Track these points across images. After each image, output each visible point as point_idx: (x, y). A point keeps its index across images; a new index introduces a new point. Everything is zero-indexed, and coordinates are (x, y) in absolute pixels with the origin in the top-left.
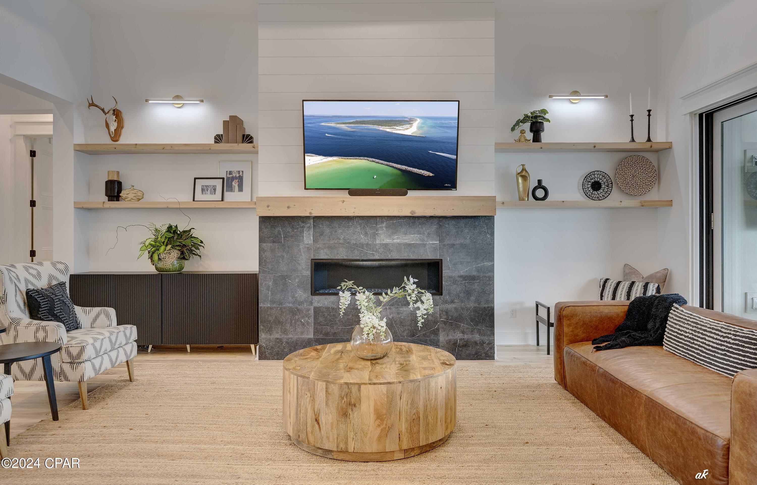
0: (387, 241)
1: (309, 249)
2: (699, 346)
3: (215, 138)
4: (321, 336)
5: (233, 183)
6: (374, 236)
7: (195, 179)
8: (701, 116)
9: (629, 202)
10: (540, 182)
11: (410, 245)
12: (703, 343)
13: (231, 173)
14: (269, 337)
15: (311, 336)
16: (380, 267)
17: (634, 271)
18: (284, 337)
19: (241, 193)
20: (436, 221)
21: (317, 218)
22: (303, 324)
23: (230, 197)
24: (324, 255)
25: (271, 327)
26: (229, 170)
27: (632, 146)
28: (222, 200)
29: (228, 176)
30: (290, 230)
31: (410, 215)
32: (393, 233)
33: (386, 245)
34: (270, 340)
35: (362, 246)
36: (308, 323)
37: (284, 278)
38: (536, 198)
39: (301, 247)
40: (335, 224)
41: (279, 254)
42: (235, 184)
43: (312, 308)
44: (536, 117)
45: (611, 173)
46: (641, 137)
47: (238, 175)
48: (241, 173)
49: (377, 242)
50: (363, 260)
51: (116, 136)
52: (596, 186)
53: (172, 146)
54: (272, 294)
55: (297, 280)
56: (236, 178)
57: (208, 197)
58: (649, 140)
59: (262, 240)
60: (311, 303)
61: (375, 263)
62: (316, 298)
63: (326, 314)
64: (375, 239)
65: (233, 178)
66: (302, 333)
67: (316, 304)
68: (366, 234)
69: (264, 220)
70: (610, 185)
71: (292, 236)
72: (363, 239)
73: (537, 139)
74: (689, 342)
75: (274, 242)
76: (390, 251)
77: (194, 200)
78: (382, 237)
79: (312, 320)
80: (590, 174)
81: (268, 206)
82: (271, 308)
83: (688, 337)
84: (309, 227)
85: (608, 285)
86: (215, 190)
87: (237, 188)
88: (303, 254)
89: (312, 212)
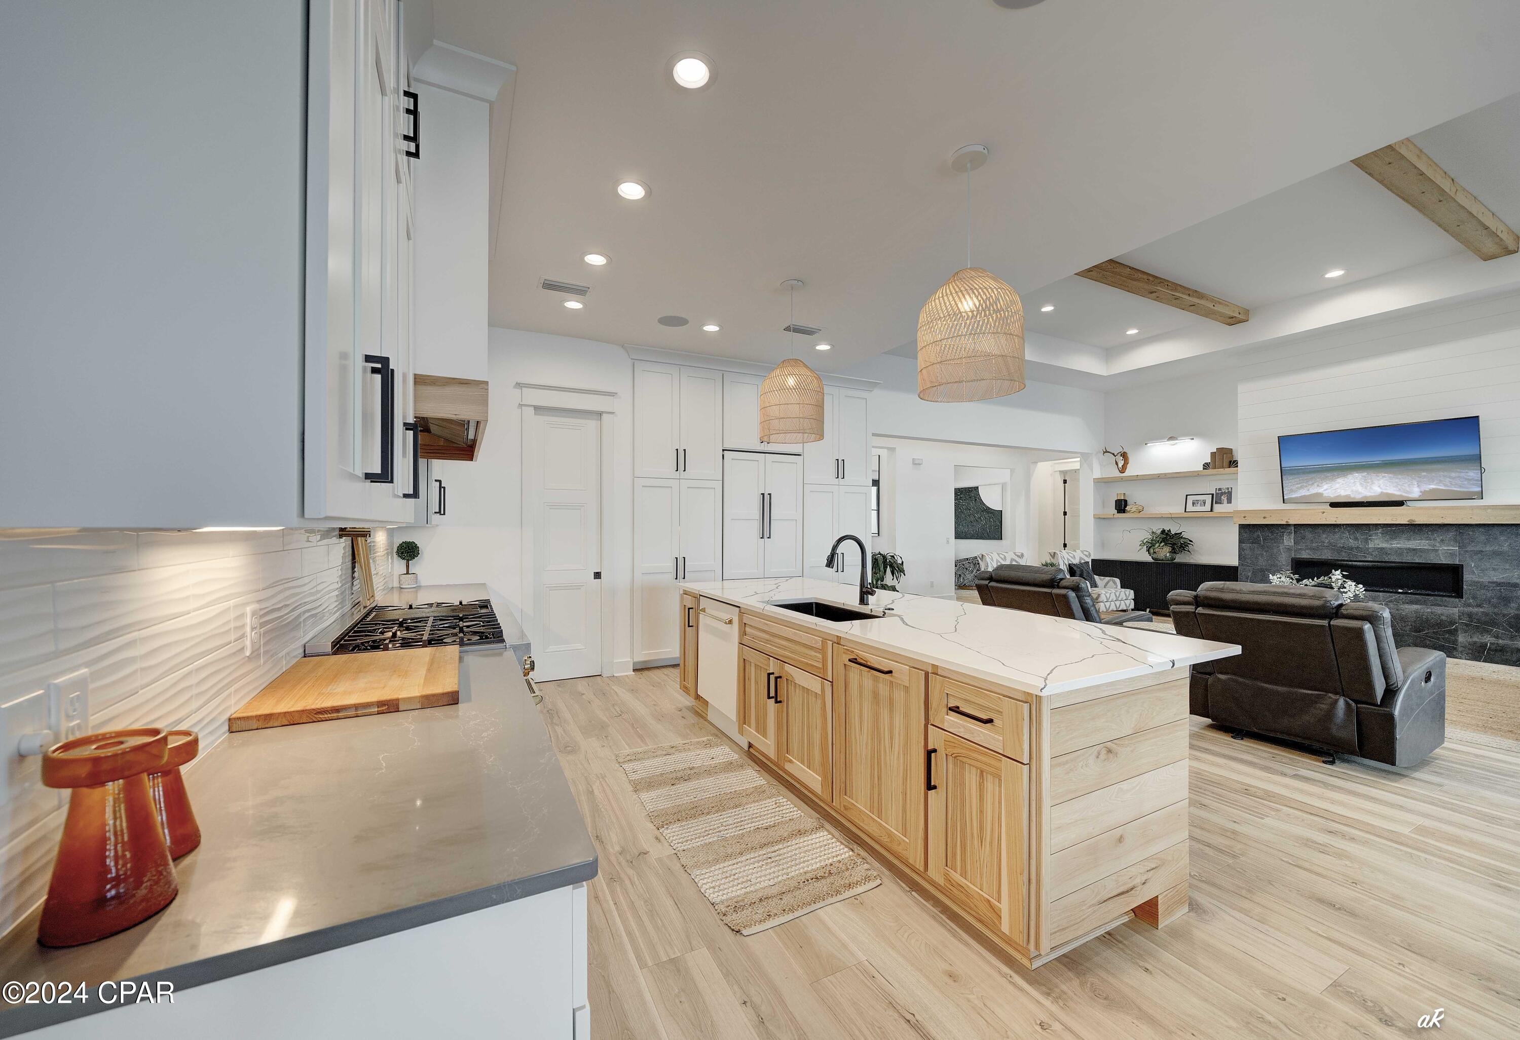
0: (1384, 545)
1: (1289, 549)
3: (1204, 465)
5: (1222, 497)
6: (1366, 541)
7: (1187, 495)
11: (1414, 550)
13: (1220, 489)
16: (1373, 568)
19: (1229, 505)
20: (1453, 528)
21: (1297, 526)
23: (1217, 507)
24: (1305, 555)
26: (1218, 488)
28: (1212, 510)
29: (1217, 492)
30: (1270, 535)
31: (1408, 523)
32: (1392, 539)
33: (1382, 549)
35: (1351, 549)
37: (1263, 571)
39: (1281, 548)
40: (1320, 530)
41: (1259, 552)
42: (1224, 498)
47: (1227, 491)
48: (1230, 489)
49: (1370, 546)
50: (1351, 561)
51: (1123, 470)
53: (1165, 474)
56: (1225, 493)
57: (1198, 508)
59: (1241, 541)
61: (1367, 563)
64: (1367, 543)
65: (1222, 494)
68: (1356, 539)
71: (1272, 539)
72: (1352, 543)
75: (1254, 544)
76: (1387, 554)
77: (1185, 511)
78: (1377, 541)
81: (1245, 517)
84: (1290, 533)
86: (1205, 503)
87: (1226, 501)
88: (1283, 554)
89: (1289, 521)
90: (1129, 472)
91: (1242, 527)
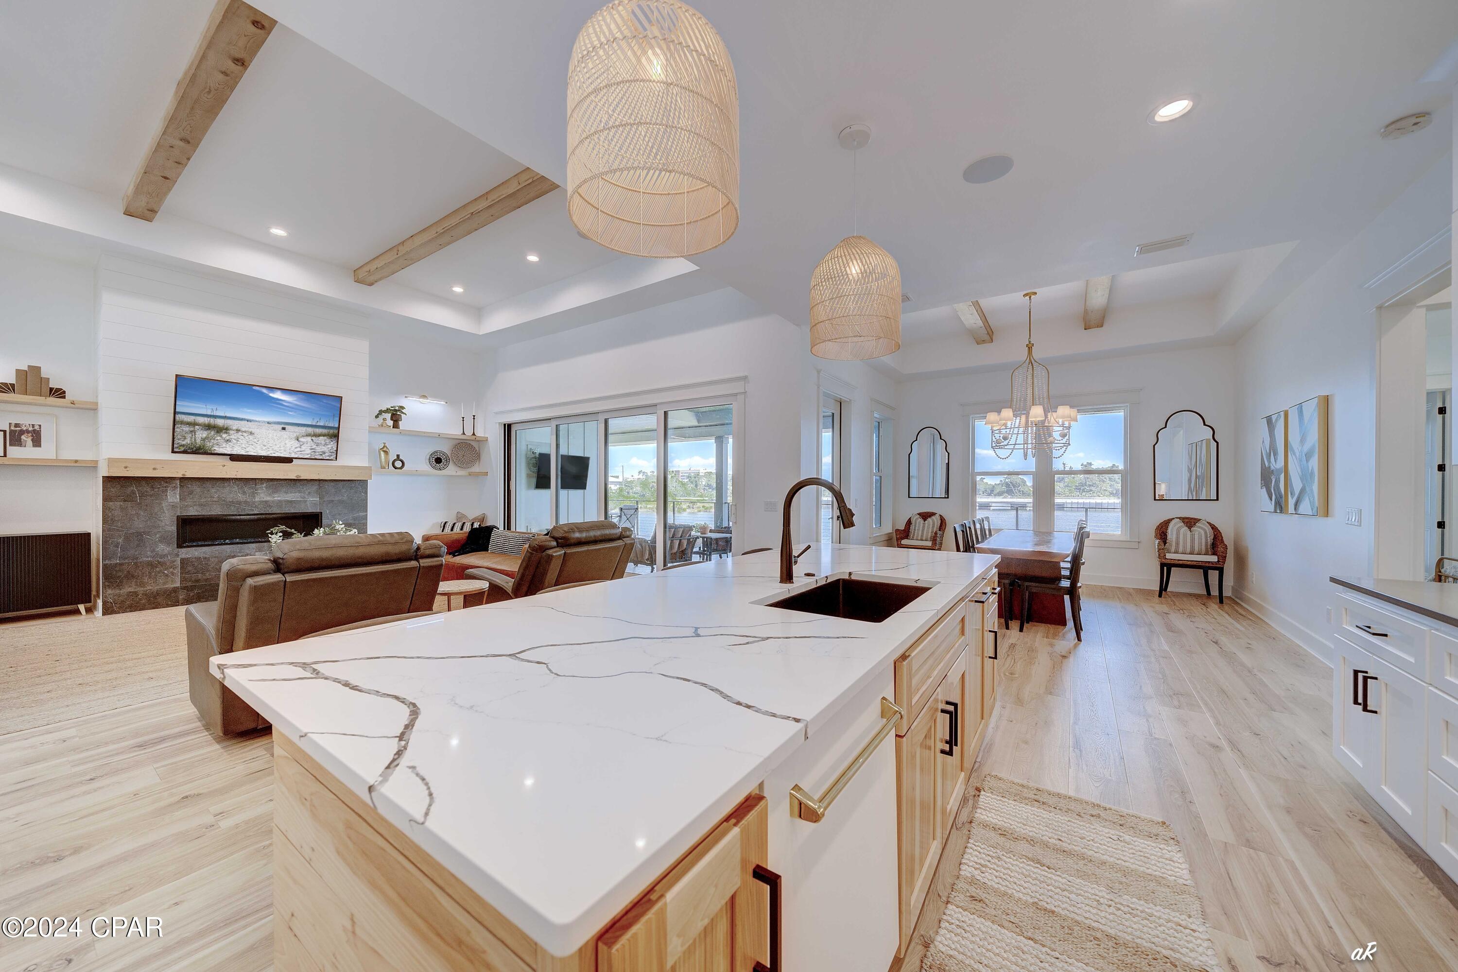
0: (268, 498)
1: (174, 507)
4: (189, 584)
6: (253, 495)
8: (505, 425)
9: (461, 472)
10: (398, 456)
11: (291, 502)
14: (117, 591)
15: (178, 585)
16: (259, 520)
17: (464, 516)
18: (140, 590)
20: (317, 483)
21: (183, 479)
22: (167, 575)
24: (193, 511)
25: (121, 582)
27: (463, 437)
28: (5, 456)
30: (149, 490)
31: (296, 478)
32: (274, 492)
33: (266, 502)
34: (120, 596)
35: (239, 503)
36: (173, 574)
37: (139, 535)
38: (395, 468)
39: (164, 505)
40: (208, 484)
41: (133, 513)
43: (179, 559)
44: (396, 410)
45: (448, 453)
46: (469, 432)
49: (256, 500)
50: (240, 515)
52: (438, 460)
54: (122, 550)
55: (158, 536)
58: (474, 434)
59: (106, 499)
60: (177, 555)
61: (253, 517)
62: (184, 550)
63: (196, 564)
64: (254, 497)
66: (164, 584)
67: (183, 556)
68: (244, 493)
69: (109, 481)
70: (448, 460)
71: (151, 496)
72: (240, 497)
73: (396, 426)
75: (125, 501)
76: (270, 507)
78: (262, 495)
79: (178, 571)
80: (436, 452)
81: (126, 467)
82: (121, 564)
84: (175, 487)
85: (447, 525)
88: (166, 512)
89: (186, 474)
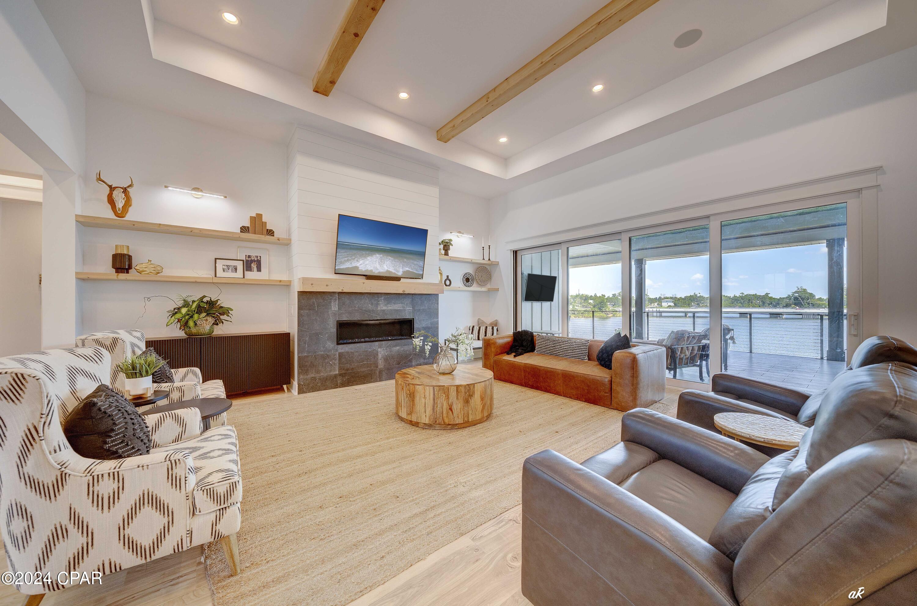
0: (384, 308)
1: (335, 314)
2: (558, 349)
3: (241, 228)
4: (343, 372)
5: (252, 265)
6: (377, 305)
7: (216, 259)
8: (514, 251)
10: (448, 276)
11: (397, 310)
12: (560, 348)
13: (249, 257)
14: (306, 377)
15: (337, 372)
16: (380, 324)
17: (483, 322)
18: (318, 376)
19: (259, 273)
20: (411, 296)
21: (340, 293)
22: (331, 365)
23: (250, 275)
24: (345, 318)
25: (307, 370)
26: (248, 255)
27: (482, 262)
28: (244, 277)
29: (247, 259)
30: (322, 301)
31: (402, 293)
32: (388, 303)
33: (384, 310)
34: (307, 379)
35: (369, 311)
36: (335, 364)
37: (317, 334)
38: (446, 285)
39: (330, 313)
40: (353, 297)
41: (314, 318)
42: (254, 266)
43: (338, 353)
44: (447, 243)
45: (473, 274)
46: (486, 258)
47: (256, 259)
48: (259, 258)
49: (378, 309)
50: (370, 320)
51: (123, 213)
52: (468, 280)
53: (201, 230)
54: (308, 346)
55: (327, 336)
56: (254, 261)
57: (230, 274)
58: (489, 260)
59: (299, 308)
60: (337, 350)
61: (377, 321)
62: (340, 346)
63: (347, 357)
64: (377, 307)
65: (252, 261)
66: (330, 371)
67: (340, 351)
68: (372, 304)
70: (473, 280)
71: (323, 305)
72: (370, 307)
73: (446, 254)
74: (553, 348)
75: (310, 310)
76: (386, 314)
77: (216, 276)
78: (381, 305)
79: (337, 362)
80: (466, 274)
81: (312, 284)
82: (307, 357)
83: (551, 346)
84: (336, 299)
85: (475, 329)
86: (236, 269)
87: (255, 269)
88: (331, 318)
89: (343, 289)
90: (131, 216)
91: (301, 294)
